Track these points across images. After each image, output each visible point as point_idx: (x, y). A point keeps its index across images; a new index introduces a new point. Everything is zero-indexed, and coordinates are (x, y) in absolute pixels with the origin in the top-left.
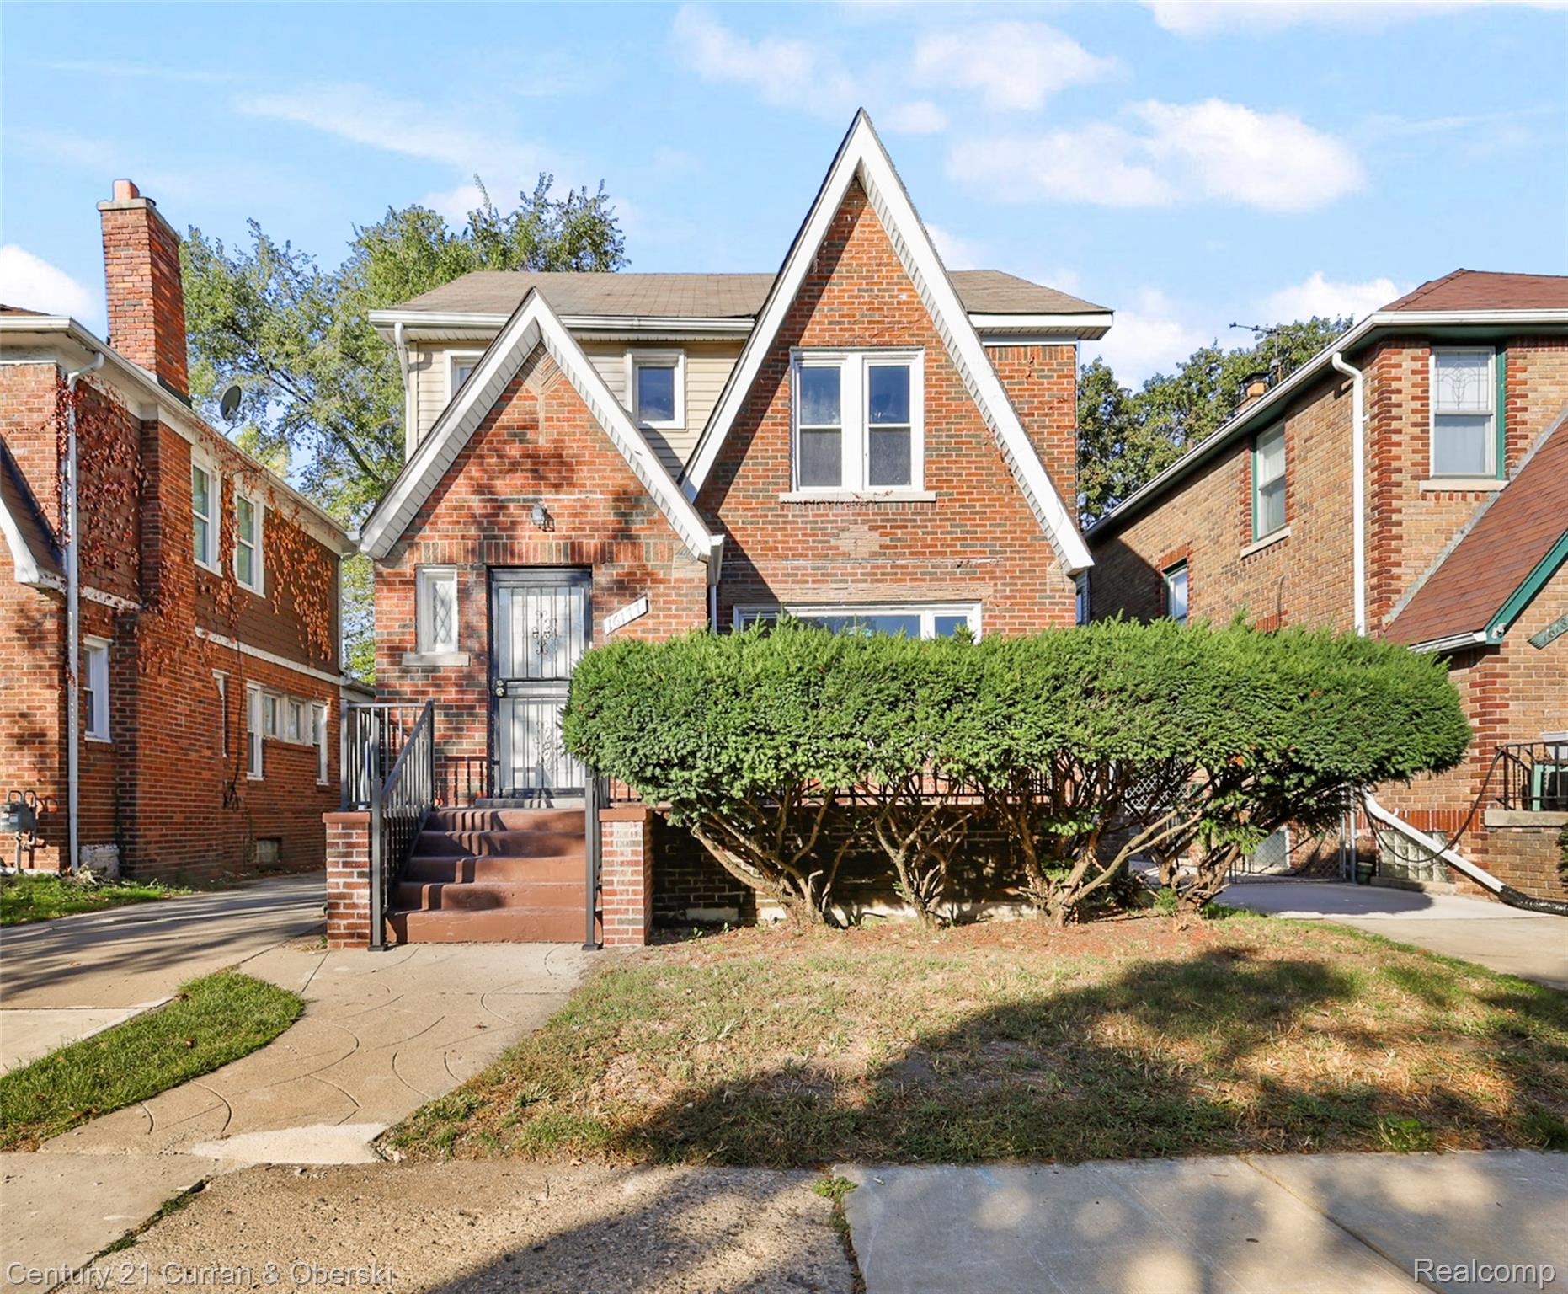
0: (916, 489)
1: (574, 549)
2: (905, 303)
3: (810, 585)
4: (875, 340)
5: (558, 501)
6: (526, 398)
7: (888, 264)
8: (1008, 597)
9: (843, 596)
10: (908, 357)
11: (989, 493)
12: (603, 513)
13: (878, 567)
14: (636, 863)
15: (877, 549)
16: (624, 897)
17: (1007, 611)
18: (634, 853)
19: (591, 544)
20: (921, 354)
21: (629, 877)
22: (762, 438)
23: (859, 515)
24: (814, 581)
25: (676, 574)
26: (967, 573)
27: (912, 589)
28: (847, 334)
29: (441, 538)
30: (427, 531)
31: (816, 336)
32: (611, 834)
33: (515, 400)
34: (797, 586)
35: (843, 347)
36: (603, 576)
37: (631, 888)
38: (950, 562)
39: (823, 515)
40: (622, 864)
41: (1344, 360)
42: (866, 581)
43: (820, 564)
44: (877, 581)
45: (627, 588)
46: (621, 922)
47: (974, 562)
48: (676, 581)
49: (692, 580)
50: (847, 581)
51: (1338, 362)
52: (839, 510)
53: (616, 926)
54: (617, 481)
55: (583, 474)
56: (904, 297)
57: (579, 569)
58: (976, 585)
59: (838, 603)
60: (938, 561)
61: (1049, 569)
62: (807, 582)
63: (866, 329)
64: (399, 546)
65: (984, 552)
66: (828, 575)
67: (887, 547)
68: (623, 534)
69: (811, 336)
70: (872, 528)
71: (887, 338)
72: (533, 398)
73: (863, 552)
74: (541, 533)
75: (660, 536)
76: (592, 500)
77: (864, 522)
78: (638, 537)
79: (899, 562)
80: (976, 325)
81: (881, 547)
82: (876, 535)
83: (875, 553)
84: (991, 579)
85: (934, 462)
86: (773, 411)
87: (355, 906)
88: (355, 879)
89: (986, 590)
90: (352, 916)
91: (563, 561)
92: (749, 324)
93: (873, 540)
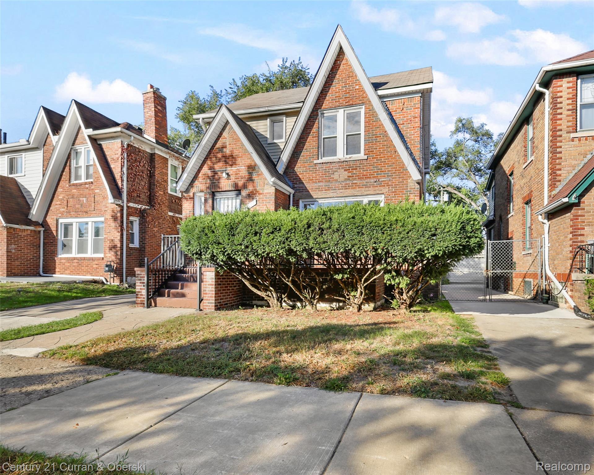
0: (362, 155)
1: (236, 185)
2: (358, 89)
3: (324, 192)
4: (347, 104)
5: (231, 170)
6: (223, 138)
7: (352, 76)
8: (393, 192)
9: (335, 195)
10: (360, 108)
11: (387, 154)
12: (244, 172)
13: (347, 184)
14: (212, 285)
15: (346, 177)
16: (209, 295)
17: (393, 197)
18: (212, 282)
19: (240, 183)
20: (364, 106)
21: (210, 289)
22: (309, 142)
23: (341, 166)
24: (325, 190)
25: (265, 191)
26: (379, 184)
27: (359, 191)
28: (338, 103)
29: (200, 184)
30: (196, 182)
31: (327, 105)
32: (206, 275)
33: (220, 139)
34: (320, 192)
35: (336, 108)
36: (244, 193)
37: (211, 292)
38: (372, 180)
39: (328, 167)
40: (209, 285)
41: (540, 86)
42: (342, 189)
43: (327, 184)
44: (346, 189)
45: (251, 196)
46: (209, 303)
47: (381, 180)
48: (266, 193)
49: (270, 193)
50: (336, 190)
51: (538, 88)
52: (334, 165)
53: (207, 304)
54: (248, 162)
55: (239, 161)
56: (357, 87)
57: (238, 190)
58: (382, 188)
59: (333, 197)
60: (368, 180)
61: (409, 181)
62: (323, 190)
63: (344, 100)
64: (189, 187)
65: (385, 176)
66: (330, 188)
67: (350, 177)
68: (250, 179)
69: (325, 105)
70: (345, 170)
71: (351, 103)
72: (225, 138)
73: (342, 179)
74: (227, 180)
75: (261, 179)
76: (241, 169)
77: (342, 168)
78: (254, 180)
79: (355, 182)
81: (348, 177)
82: (346, 172)
83: (346, 179)
84: (387, 186)
85: (367, 145)
86: (313, 133)
87: (142, 295)
88: (142, 287)
89: (385, 190)
90: (141, 298)
91: (233, 189)
92: (301, 105)
93: (345, 174)
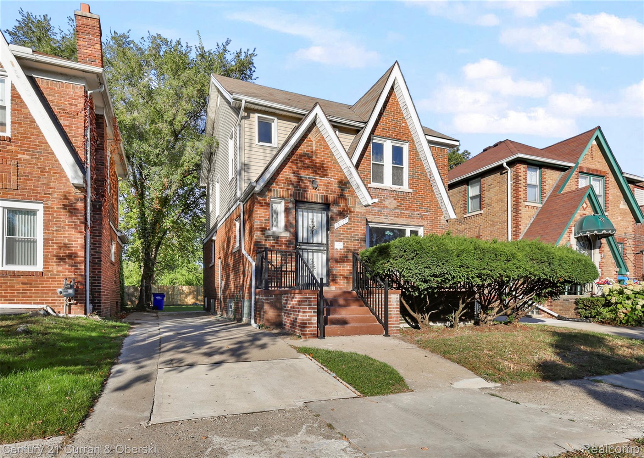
0: (405, 187)
1: (326, 198)
2: (404, 127)
3: (377, 216)
4: (396, 137)
5: (321, 181)
6: (309, 141)
7: (399, 113)
8: (431, 226)
9: (386, 221)
10: (403, 144)
11: (426, 192)
12: (335, 186)
13: (396, 213)
14: (397, 308)
15: (396, 206)
16: (395, 319)
17: (431, 230)
18: (397, 304)
19: (331, 198)
20: (408, 144)
21: (396, 313)
22: (363, 164)
23: (391, 194)
24: (378, 215)
25: (357, 210)
26: (421, 217)
27: (406, 220)
28: (388, 133)
29: (280, 188)
30: (274, 185)
31: (379, 133)
32: (391, 298)
33: (305, 141)
34: (373, 216)
35: (386, 137)
36: (335, 209)
37: (396, 316)
38: (416, 213)
39: (381, 193)
40: (394, 308)
41: (507, 165)
42: (393, 217)
43: (380, 209)
44: (396, 217)
45: (342, 214)
46: (393, 327)
47: (422, 213)
48: (357, 212)
49: (361, 213)
50: (387, 216)
51: (505, 165)
52: (385, 192)
53: (392, 329)
54: (339, 176)
55: (330, 173)
56: (404, 125)
57: (326, 206)
58: (423, 221)
59: (384, 223)
60: (412, 212)
61: (441, 218)
62: (376, 215)
63: (393, 133)
64: (264, 189)
65: (425, 211)
66: (382, 213)
67: (399, 206)
68: (342, 196)
69: (377, 132)
70: (395, 199)
71: (399, 137)
72: (312, 141)
73: (392, 207)
74: (314, 190)
75: (352, 196)
76: (331, 181)
77: (393, 197)
78: (345, 196)
79: (402, 211)
80: (428, 139)
81: (397, 206)
82: (396, 201)
83: (396, 208)
84: (427, 219)
85: (411, 180)
86: (366, 156)
87: (312, 323)
88: (312, 314)
89: (425, 223)
90: (311, 327)
91: (321, 201)
92: (363, 125)
93: (394, 203)
